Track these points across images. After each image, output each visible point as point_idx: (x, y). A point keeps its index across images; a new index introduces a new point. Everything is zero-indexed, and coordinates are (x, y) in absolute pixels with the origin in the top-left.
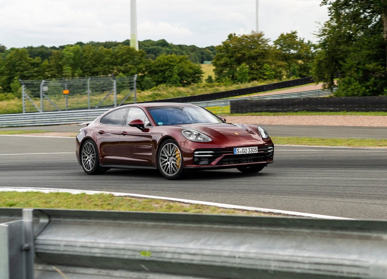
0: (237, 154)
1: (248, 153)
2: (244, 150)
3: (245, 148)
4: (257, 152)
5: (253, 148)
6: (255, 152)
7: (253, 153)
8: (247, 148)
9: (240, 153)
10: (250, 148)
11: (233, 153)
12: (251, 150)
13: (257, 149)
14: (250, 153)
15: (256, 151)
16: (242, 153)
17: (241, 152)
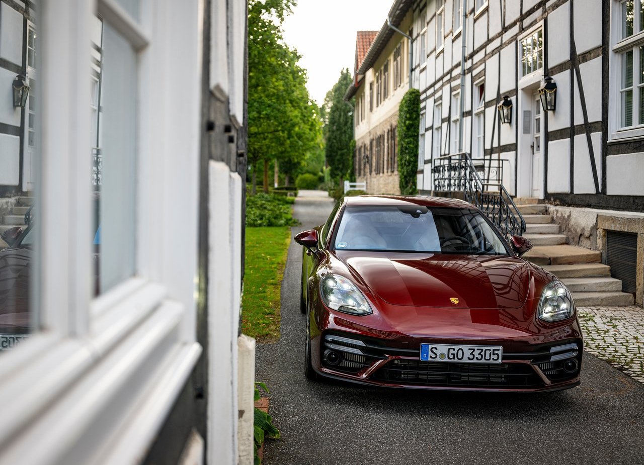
0: (430, 359)
1: (465, 360)
2: (455, 352)
3: (457, 347)
4: (500, 361)
5: (484, 348)
6: (491, 361)
7: (483, 361)
8: (466, 348)
9: (438, 359)
10: (476, 347)
11: (418, 355)
12: (476, 353)
13: (500, 353)
14: (475, 361)
15: (495, 357)
16: (446, 360)
17: (442, 355)
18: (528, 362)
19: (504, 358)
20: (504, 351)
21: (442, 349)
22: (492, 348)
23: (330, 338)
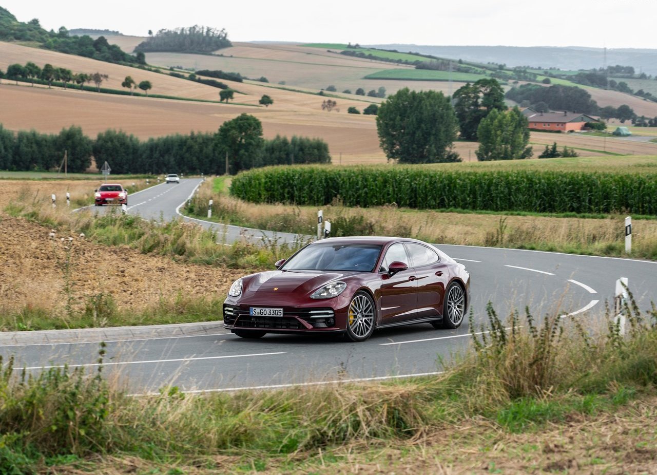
1: (267, 315)
3: (264, 309)
4: (282, 316)
7: (275, 316)
8: (267, 309)
9: (257, 315)
10: (271, 309)
11: (249, 313)
12: (272, 312)
14: (271, 315)
16: (260, 315)
17: (258, 313)
18: (296, 317)
19: (284, 314)
20: (284, 311)
21: (258, 310)
22: (278, 309)
23: (227, 308)
